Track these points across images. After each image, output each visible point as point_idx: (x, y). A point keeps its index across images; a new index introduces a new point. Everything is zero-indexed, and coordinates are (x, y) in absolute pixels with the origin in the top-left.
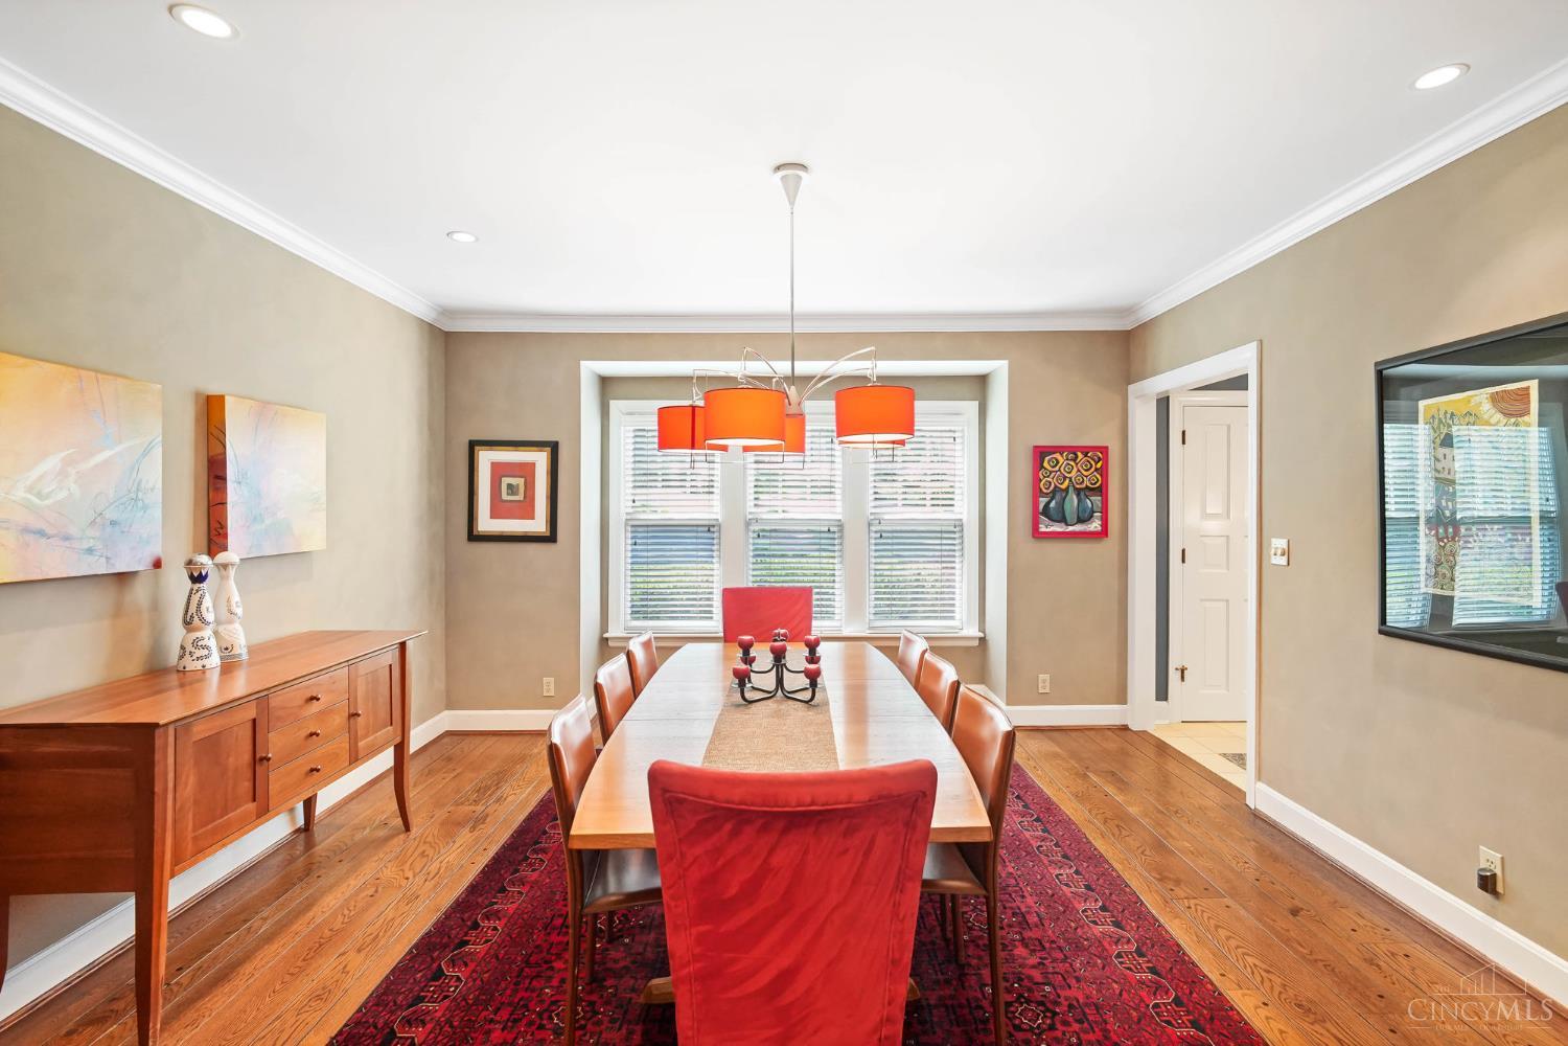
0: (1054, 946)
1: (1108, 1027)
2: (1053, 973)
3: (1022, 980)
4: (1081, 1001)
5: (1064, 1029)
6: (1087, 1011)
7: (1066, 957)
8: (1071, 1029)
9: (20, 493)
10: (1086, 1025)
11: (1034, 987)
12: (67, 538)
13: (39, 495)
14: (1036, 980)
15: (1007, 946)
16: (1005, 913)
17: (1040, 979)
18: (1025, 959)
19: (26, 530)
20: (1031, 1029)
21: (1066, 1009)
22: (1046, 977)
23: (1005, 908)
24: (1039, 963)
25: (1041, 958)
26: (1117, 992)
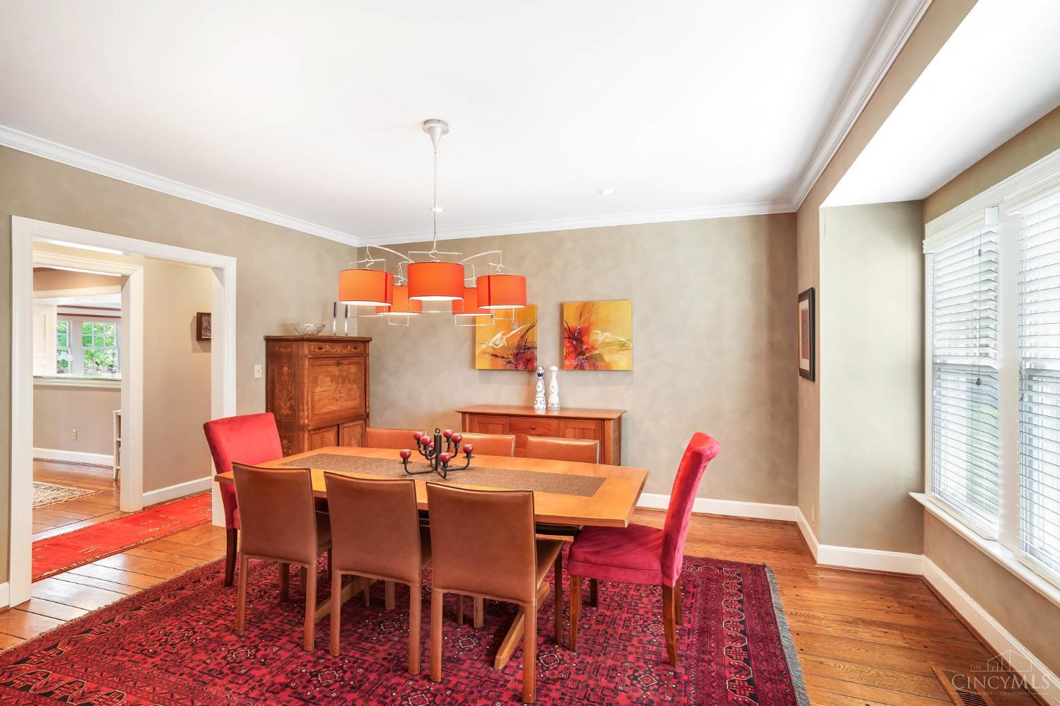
0: (263, 698)
1: (191, 679)
2: (247, 681)
3: (262, 665)
4: (217, 680)
5: (217, 661)
6: (210, 678)
7: (247, 697)
8: (213, 664)
9: (491, 344)
10: (206, 671)
11: (251, 667)
12: (503, 358)
13: (495, 345)
14: (254, 670)
15: (292, 675)
16: (320, 692)
17: (253, 672)
18: (273, 676)
19: (493, 355)
20: (235, 650)
21: (223, 670)
22: (248, 676)
23: (325, 696)
24: (261, 680)
25: (264, 684)
26: (195, 701)
